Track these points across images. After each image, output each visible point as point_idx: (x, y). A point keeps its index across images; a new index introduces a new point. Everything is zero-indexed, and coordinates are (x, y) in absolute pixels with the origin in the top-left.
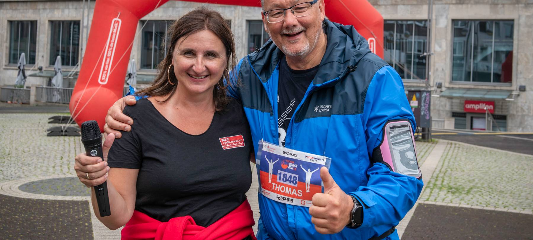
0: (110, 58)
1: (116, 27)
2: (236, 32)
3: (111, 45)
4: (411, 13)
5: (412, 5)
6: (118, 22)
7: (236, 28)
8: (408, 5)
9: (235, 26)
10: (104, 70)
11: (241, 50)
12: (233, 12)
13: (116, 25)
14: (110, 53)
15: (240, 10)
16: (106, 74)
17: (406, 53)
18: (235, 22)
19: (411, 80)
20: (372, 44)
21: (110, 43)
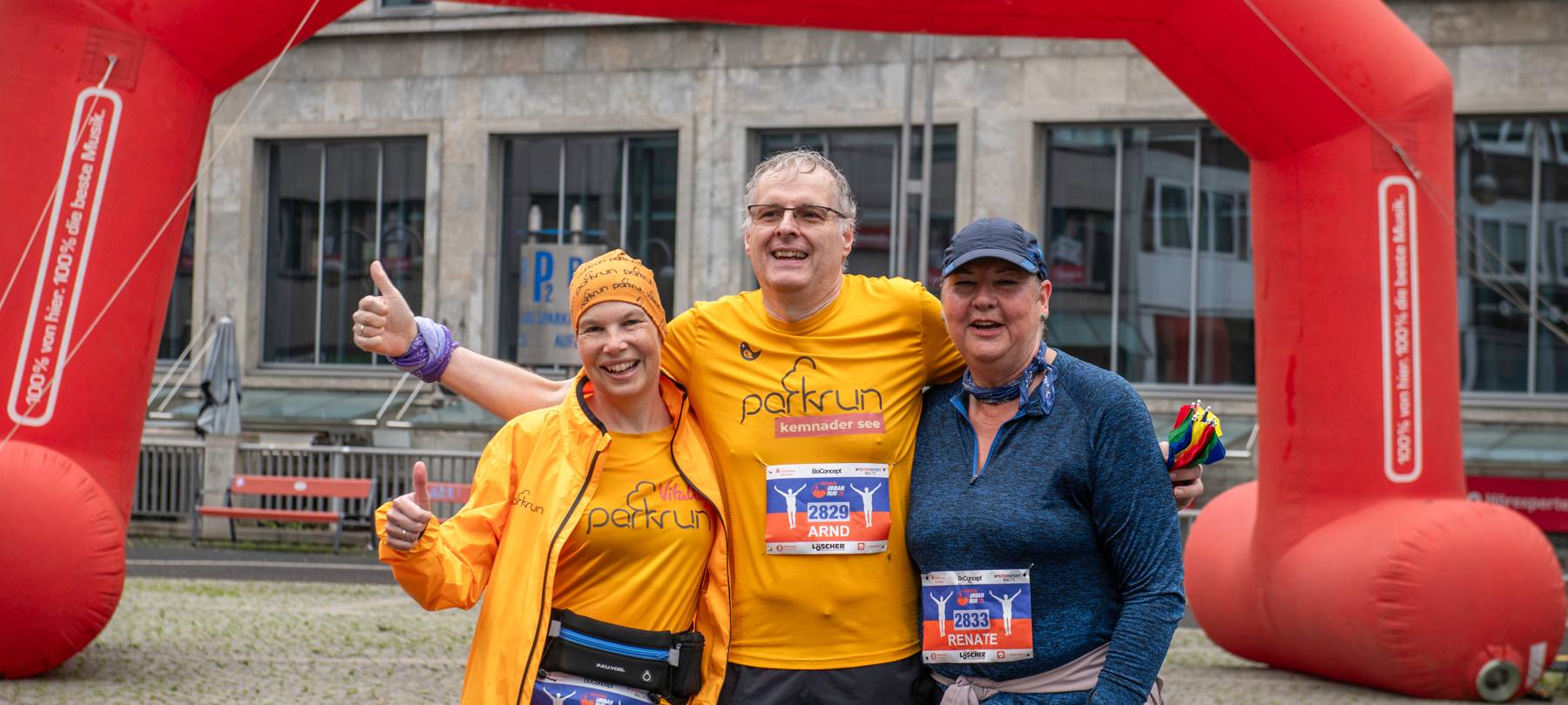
0: (63, 291)
1: (95, 132)
2: (704, 185)
3: (73, 226)
4: (1524, 82)
5: (1525, 43)
6: (106, 105)
7: (703, 164)
8: (1508, 43)
9: (695, 158)
10: (35, 352)
11: (725, 271)
12: (688, 95)
13: (98, 120)
14: (64, 265)
15: (721, 83)
16: (49, 374)
17: (1475, 282)
18: (695, 143)
19: (1531, 397)
20: (1399, 205)
21: (66, 213)
